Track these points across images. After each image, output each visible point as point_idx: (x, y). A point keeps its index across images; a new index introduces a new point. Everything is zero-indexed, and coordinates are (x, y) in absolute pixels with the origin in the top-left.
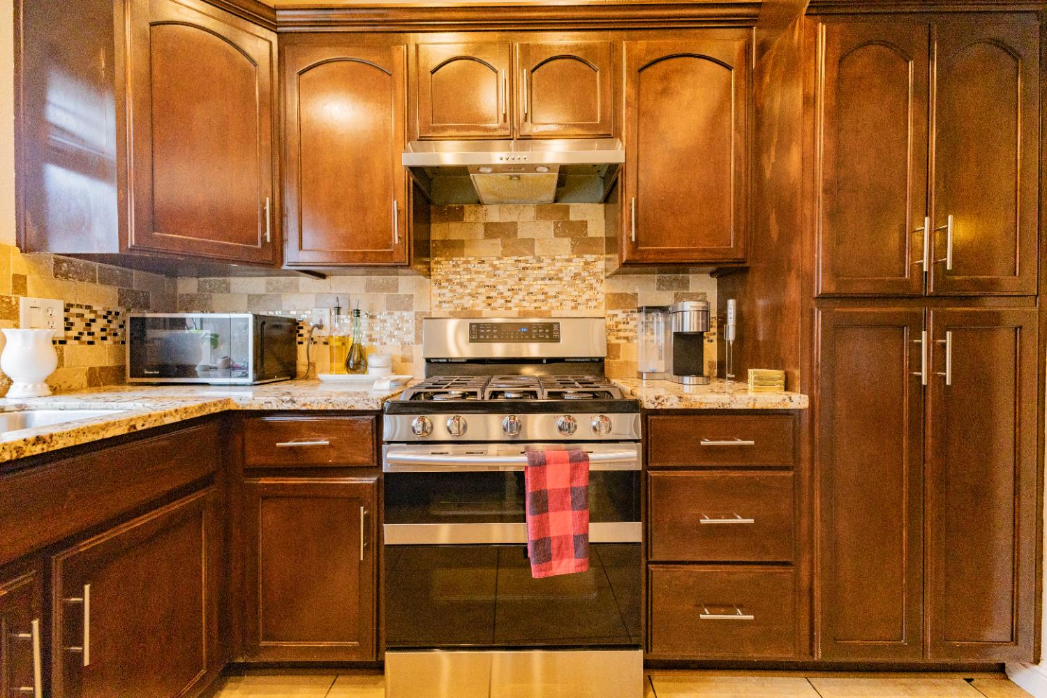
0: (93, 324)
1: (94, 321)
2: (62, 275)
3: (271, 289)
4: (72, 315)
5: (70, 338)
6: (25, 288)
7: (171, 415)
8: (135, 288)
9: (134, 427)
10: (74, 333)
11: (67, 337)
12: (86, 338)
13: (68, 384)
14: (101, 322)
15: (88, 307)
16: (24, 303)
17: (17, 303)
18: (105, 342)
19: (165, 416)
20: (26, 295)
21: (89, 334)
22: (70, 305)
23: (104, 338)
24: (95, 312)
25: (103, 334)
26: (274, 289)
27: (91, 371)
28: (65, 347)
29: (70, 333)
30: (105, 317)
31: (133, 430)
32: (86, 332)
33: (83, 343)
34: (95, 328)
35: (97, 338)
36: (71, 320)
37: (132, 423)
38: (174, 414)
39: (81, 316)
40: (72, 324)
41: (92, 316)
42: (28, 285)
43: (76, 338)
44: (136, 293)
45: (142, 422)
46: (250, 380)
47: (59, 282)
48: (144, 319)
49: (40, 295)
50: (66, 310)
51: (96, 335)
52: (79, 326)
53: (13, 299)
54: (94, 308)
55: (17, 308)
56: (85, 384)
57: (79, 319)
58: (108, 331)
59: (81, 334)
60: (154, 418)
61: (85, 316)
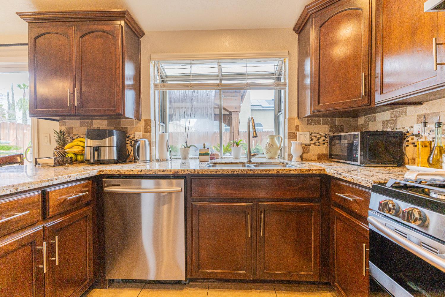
0: (320, 139)
1: (320, 138)
2: (309, 124)
3: (393, 116)
4: (313, 136)
5: (312, 144)
6: (299, 129)
7: (293, 171)
8: (337, 125)
9: (279, 172)
10: (313, 142)
11: (311, 143)
12: (317, 144)
13: (311, 159)
14: (323, 138)
15: (318, 133)
16: (298, 133)
17: (297, 133)
18: (324, 145)
19: (291, 171)
20: (299, 131)
21: (318, 142)
22: (312, 133)
23: (324, 144)
24: (321, 135)
25: (324, 142)
26: (394, 116)
27: (319, 155)
28: (310, 146)
29: (312, 142)
30: (324, 136)
31: (278, 173)
32: (317, 142)
33: (316, 145)
34: (321, 140)
35: (321, 144)
36: (312, 138)
37: (278, 171)
38: (295, 171)
39: (315, 136)
40: (313, 139)
41: (320, 136)
42: (300, 128)
43: (314, 144)
44: (337, 126)
45: (281, 171)
46: (359, 163)
47: (309, 126)
48: (341, 136)
49: (303, 131)
50: (310, 135)
51: (321, 143)
52: (315, 140)
53: (296, 133)
54: (321, 133)
55: (297, 135)
56: (316, 159)
57: (315, 137)
58: (325, 141)
59: (316, 142)
60: (286, 171)
61: (317, 136)
